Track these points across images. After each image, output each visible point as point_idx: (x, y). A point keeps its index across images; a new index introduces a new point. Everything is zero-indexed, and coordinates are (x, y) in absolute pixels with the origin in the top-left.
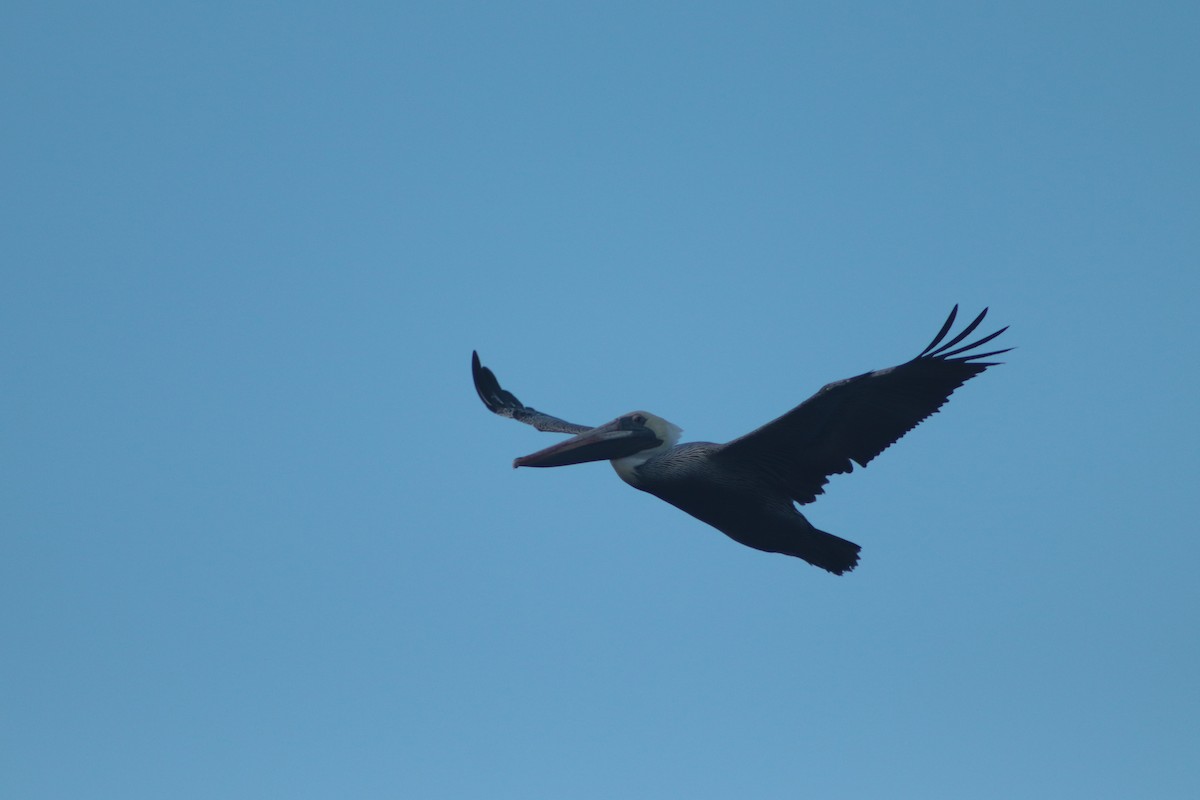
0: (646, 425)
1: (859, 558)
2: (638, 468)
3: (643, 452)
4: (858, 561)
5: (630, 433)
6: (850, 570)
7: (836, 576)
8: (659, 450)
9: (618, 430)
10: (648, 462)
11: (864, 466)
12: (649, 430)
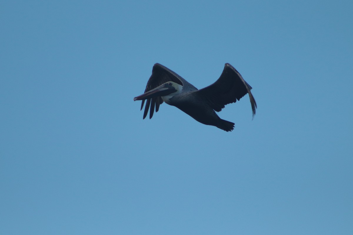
0: (172, 86)
1: (234, 127)
2: (170, 99)
3: (172, 94)
4: (234, 128)
5: (167, 88)
6: (231, 131)
7: (227, 132)
8: (176, 93)
9: (164, 87)
10: (173, 97)
11: (239, 100)
12: (173, 87)
